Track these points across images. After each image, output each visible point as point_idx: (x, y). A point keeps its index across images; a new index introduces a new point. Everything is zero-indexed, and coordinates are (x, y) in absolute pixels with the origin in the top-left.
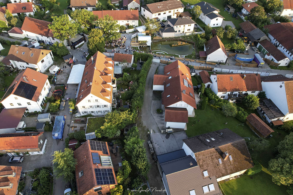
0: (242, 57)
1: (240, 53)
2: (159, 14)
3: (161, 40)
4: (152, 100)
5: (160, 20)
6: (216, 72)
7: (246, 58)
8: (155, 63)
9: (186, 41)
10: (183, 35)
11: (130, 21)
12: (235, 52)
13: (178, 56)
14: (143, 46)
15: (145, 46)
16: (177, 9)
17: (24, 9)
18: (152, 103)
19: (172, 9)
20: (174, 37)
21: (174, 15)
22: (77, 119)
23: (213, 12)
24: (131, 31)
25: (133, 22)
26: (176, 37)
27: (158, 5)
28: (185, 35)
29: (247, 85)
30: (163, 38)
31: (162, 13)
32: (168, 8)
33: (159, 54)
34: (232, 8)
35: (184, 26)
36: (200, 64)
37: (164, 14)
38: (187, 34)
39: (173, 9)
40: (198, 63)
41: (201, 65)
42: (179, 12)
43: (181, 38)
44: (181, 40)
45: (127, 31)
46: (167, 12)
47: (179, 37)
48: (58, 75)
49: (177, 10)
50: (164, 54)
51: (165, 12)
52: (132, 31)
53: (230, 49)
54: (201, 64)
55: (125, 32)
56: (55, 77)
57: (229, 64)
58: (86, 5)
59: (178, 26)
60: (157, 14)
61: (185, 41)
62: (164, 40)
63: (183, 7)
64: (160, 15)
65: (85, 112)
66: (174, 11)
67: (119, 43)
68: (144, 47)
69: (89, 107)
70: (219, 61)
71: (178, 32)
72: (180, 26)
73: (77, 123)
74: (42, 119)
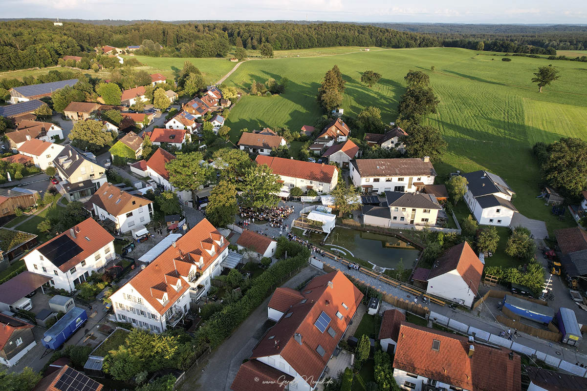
0: (520, 306)
1: (526, 295)
2: (376, 180)
3: (357, 227)
4: (254, 337)
5: (377, 191)
6: (435, 322)
7: (531, 310)
8: (314, 268)
9: (409, 242)
10: (409, 228)
11: (316, 182)
12: (513, 289)
13: (371, 266)
14: (315, 231)
15: (319, 232)
16: (419, 177)
17: (171, 138)
18: (248, 343)
19: (405, 175)
20: (387, 227)
21: (410, 187)
22: (107, 324)
23: (494, 194)
24: (311, 201)
25: (320, 185)
26: (393, 228)
27: (379, 164)
28: (412, 228)
29: (475, 376)
30: (362, 225)
31: (383, 179)
32: (398, 172)
33: (334, 252)
34: (557, 194)
35: (413, 210)
36: (408, 294)
37: (387, 181)
38: (419, 228)
39: (409, 175)
40: (405, 291)
41: (410, 297)
42: (422, 183)
43: (401, 232)
44: (401, 237)
45: (303, 199)
46: (395, 179)
47: (398, 230)
48: (141, 242)
49: (419, 179)
50: (345, 254)
51: (390, 178)
52: (313, 200)
53: (499, 279)
54: (410, 295)
55: (299, 200)
56: (132, 245)
57: (480, 314)
58: (262, 145)
59: (400, 208)
60: (372, 179)
61: (406, 241)
62: (364, 229)
63: (432, 175)
64: (378, 182)
65: (124, 317)
66: (411, 179)
67: (274, 216)
68: (317, 232)
69: (129, 309)
70: (455, 300)
71: (399, 219)
72: (405, 209)
73: (103, 332)
74: (56, 304)
